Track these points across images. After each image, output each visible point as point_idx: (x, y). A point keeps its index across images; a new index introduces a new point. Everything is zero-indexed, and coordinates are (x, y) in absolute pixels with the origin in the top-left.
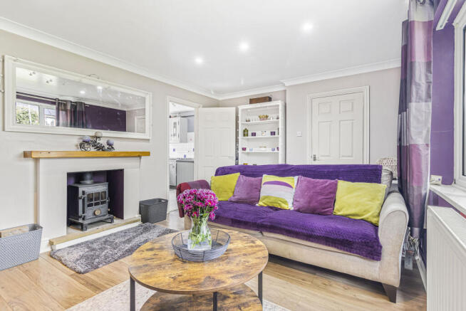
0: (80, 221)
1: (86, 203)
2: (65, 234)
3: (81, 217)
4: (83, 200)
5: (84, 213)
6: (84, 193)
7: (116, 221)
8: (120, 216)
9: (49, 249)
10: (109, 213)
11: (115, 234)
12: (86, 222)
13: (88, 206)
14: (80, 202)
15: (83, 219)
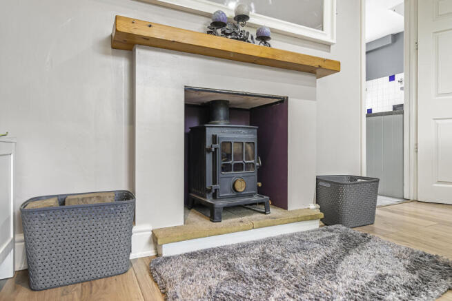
0: (209, 200)
1: (220, 162)
2: (181, 223)
3: (209, 191)
4: (214, 154)
5: (215, 182)
6: (214, 138)
7: (274, 212)
8: (281, 203)
9: (151, 252)
10: (261, 191)
11: (278, 241)
12: (219, 204)
13: (223, 169)
14: (209, 157)
15: (214, 196)
